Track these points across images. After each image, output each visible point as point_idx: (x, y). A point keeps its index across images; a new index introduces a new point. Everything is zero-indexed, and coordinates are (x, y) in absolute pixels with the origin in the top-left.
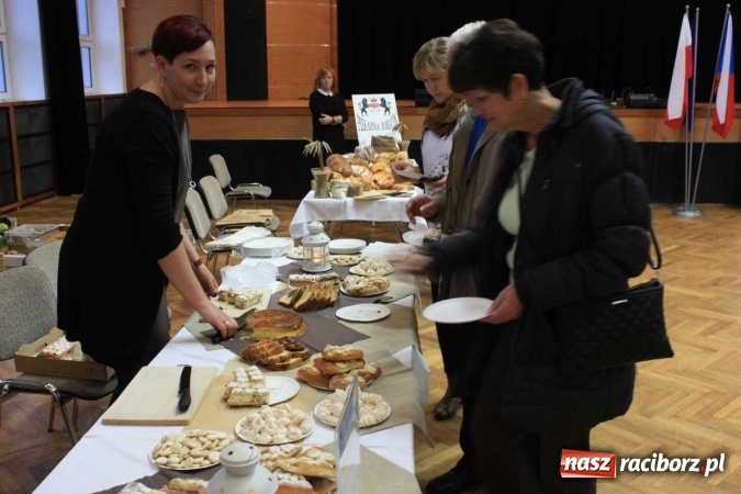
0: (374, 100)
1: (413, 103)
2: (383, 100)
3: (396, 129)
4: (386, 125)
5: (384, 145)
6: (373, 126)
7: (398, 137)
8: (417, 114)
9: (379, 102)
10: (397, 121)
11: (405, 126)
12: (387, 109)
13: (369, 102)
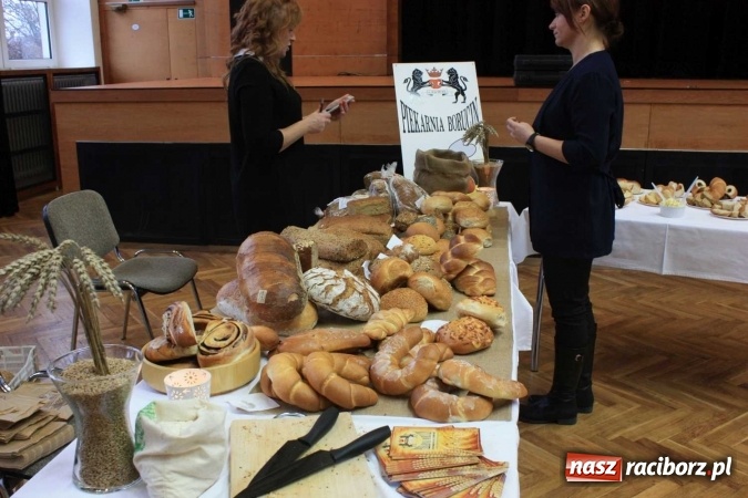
0: (434, 74)
1: (510, 82)
2: (452, 73)
3: (470, 135)
4: (455, 122)
5: (444, 174)
6: (431, 125)
7: (476, 154)
8: (516, 101)
9: (445, 77)
10: (476, 117)
11: (492, 130)
12: (461, 92)
13: (425, 77)
